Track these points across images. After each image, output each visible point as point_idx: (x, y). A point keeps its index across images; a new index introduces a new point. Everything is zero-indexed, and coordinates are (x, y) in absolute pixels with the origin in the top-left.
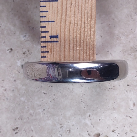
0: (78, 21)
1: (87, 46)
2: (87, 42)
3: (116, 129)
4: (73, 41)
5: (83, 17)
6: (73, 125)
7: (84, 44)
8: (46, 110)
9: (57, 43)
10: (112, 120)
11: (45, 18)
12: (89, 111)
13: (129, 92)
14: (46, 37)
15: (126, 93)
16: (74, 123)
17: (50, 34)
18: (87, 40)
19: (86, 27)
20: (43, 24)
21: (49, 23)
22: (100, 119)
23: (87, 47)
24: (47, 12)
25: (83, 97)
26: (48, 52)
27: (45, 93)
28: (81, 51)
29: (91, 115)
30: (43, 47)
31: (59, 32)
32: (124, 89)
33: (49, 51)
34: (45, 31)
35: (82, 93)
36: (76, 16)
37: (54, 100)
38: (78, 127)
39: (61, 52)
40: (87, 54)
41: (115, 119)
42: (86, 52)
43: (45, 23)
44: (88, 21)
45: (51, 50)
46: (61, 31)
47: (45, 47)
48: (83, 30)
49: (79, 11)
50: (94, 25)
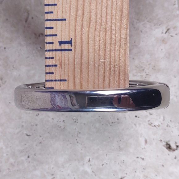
0: (101, 19)
1: (115, 56)
2: (115, 50)
3: (125, 175)
4: (95, 50)
5: (109, 13)
6: (68, 175)
7: (110, 53)
8: (31, 157)
9: (70, 52)
10: (118, 164)
11: (52, 14)
12: (88, 154)
13: (137, 125)
14: (52, 43)
15: (134, 126)
16: (69, 172)
17: (59, 39)
18: (115, 47)
19: (114, 27)
20: (48, 24)
21: (58, 21)
22: (103, 164)
23: (115, 58)
24: (55, 6)
25: (78, 136)
26: (56, 66)
27: (29, 134)
28: (106, 65)
29: (91, 159)
30: (49, 58)
31: (72, 36)
32: (132, 122)
33: (58, 64)
34: (52, 34)
35: (77, 130)
36: (98, 12)
37: (40, 143)
38: (75, 177)
39: (76, 65)
40: (115, 69)
41: (123, 162)
42: (115, 66)
43: (52, 21)
44: (118, 18)
45: (61, 62)
46: (75, 35)
47: (52, 58)
48: (109, 33)
49: (103, 4)
50: (125, 25)
